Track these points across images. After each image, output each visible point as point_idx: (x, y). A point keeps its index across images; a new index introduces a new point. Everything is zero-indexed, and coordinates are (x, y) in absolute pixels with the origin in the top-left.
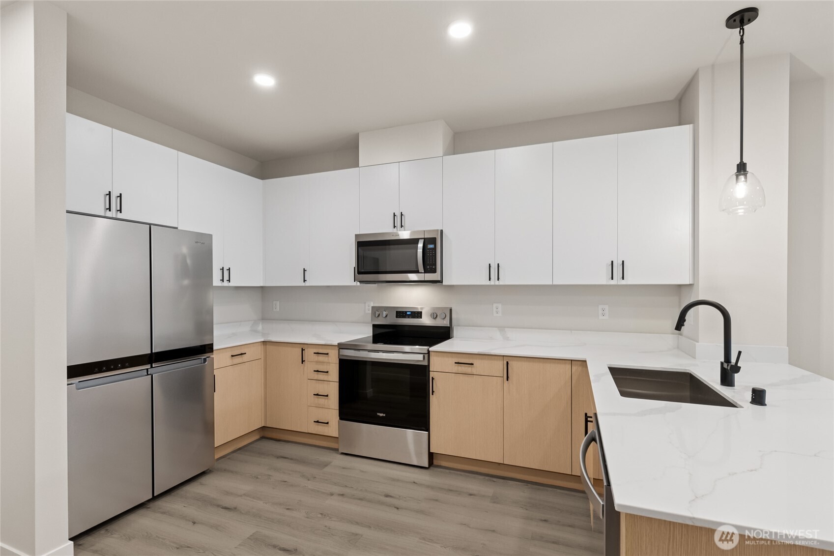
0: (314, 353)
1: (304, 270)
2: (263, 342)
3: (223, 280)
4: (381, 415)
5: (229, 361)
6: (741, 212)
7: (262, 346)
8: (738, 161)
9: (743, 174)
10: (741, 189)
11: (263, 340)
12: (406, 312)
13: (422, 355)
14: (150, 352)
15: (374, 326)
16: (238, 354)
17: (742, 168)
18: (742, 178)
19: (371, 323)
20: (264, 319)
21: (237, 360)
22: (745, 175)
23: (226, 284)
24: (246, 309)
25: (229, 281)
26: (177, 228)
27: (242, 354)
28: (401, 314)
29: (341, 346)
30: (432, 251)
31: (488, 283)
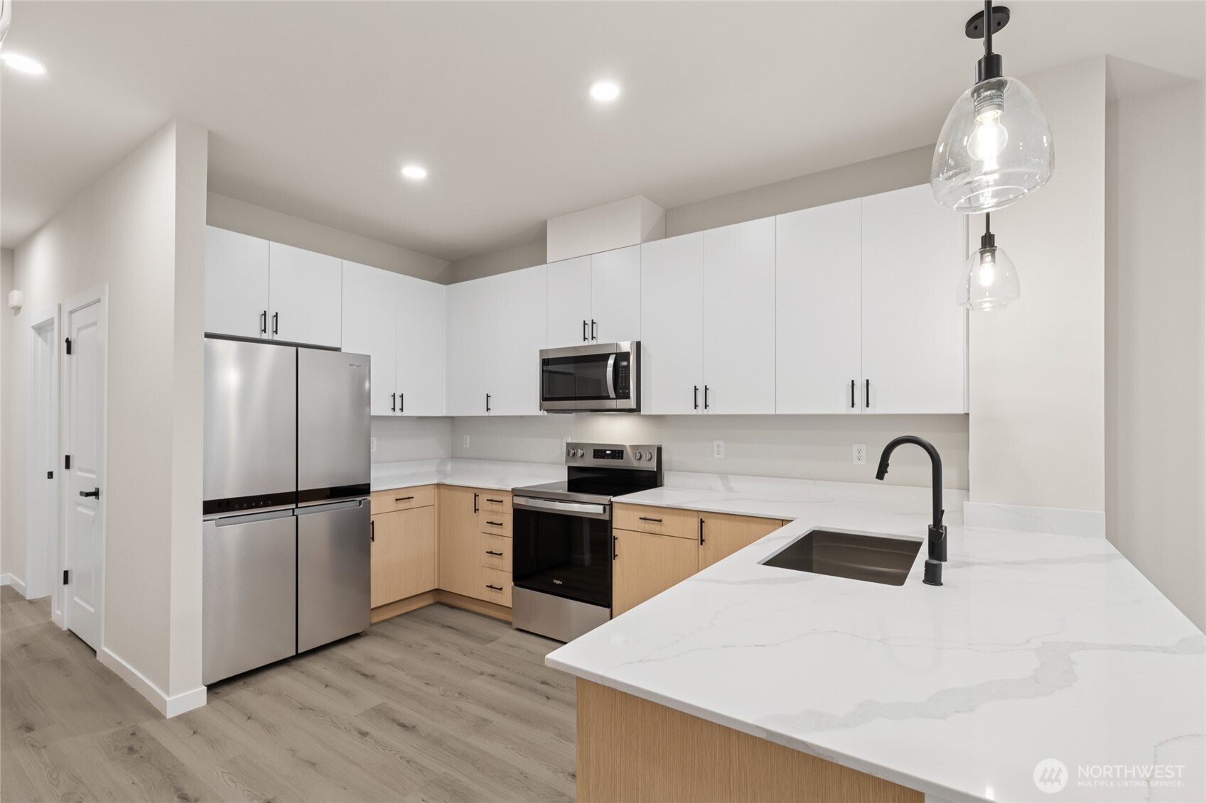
0: (488, 500)
1: (488, 396)
2: (437, 484)
3: (394, 409)
4: (558, 582)
5: (393, 506)
6: (987, 306)
7: (436, 490)
8: (983, 232)
9: (988, 251)
10: (987, 272)
11: (436, 482)
12: (605, 451)
13: (602, 507)
14: (294, 490)
15: (570, 468)
16: (404, 498)
17: (988, 242)
18: (988, 257)
19: (566, 465)
20: (454, 457)
21: (403, 505)
22: (993, 252)
23: (398, 413)
24: (431, 444)
25: (402, 409)
26: (338, 350)
27: (409, 498)
28: (599, 453)
29: (516, 493)
30: (625, 370)
31: (694, 412)
